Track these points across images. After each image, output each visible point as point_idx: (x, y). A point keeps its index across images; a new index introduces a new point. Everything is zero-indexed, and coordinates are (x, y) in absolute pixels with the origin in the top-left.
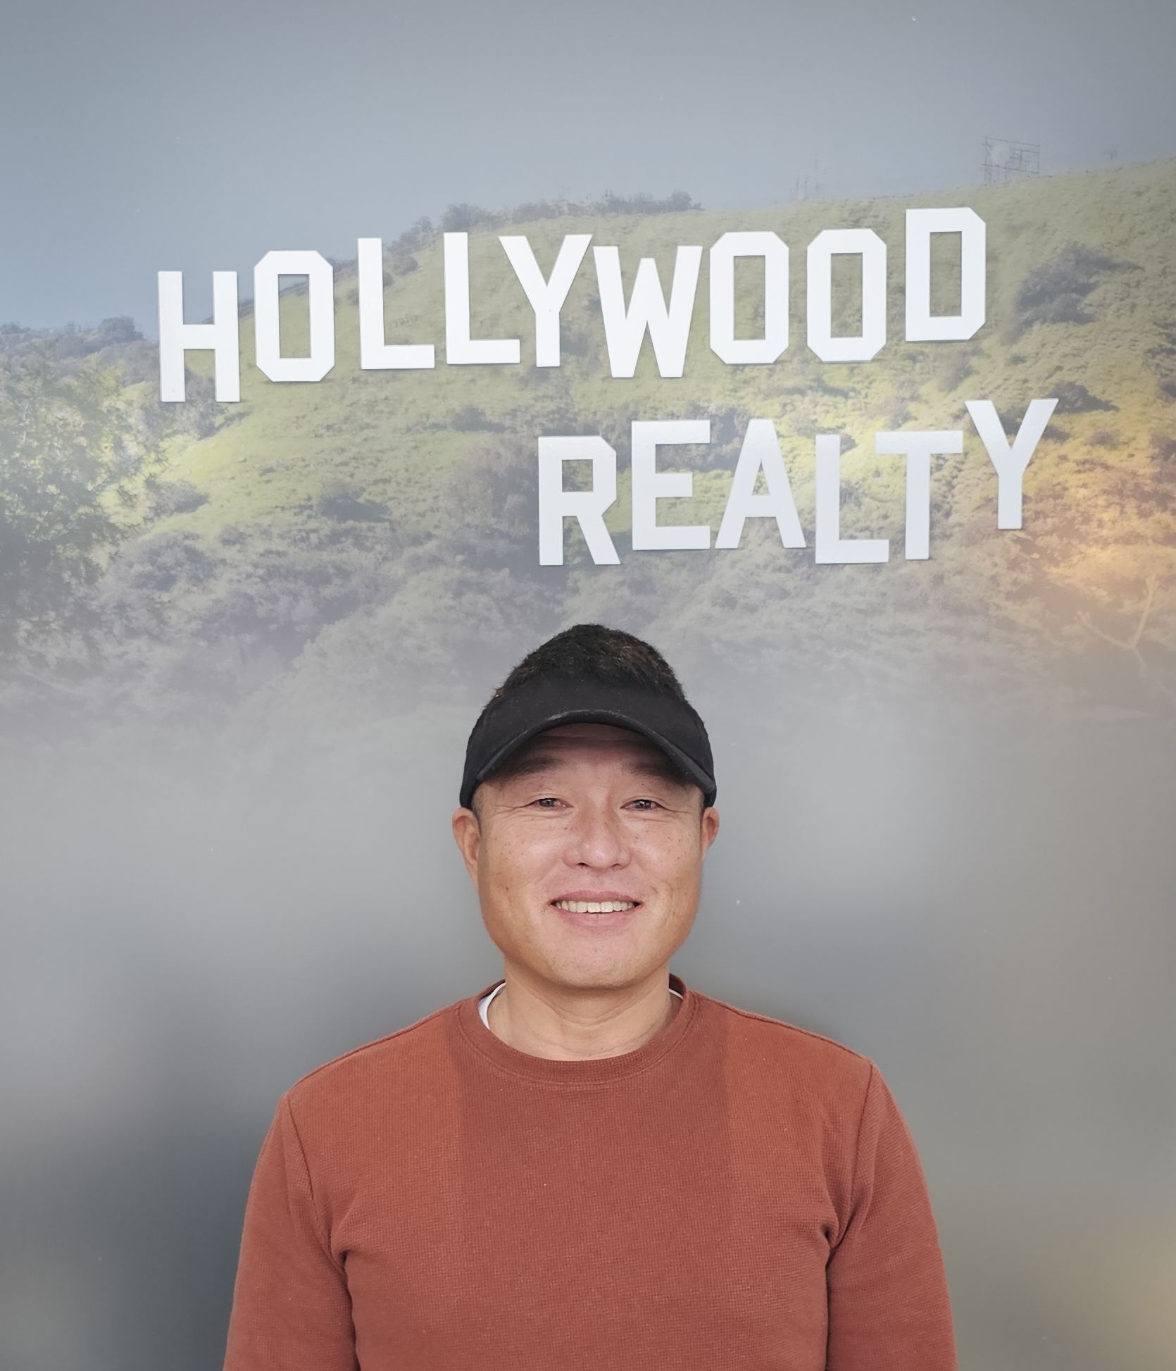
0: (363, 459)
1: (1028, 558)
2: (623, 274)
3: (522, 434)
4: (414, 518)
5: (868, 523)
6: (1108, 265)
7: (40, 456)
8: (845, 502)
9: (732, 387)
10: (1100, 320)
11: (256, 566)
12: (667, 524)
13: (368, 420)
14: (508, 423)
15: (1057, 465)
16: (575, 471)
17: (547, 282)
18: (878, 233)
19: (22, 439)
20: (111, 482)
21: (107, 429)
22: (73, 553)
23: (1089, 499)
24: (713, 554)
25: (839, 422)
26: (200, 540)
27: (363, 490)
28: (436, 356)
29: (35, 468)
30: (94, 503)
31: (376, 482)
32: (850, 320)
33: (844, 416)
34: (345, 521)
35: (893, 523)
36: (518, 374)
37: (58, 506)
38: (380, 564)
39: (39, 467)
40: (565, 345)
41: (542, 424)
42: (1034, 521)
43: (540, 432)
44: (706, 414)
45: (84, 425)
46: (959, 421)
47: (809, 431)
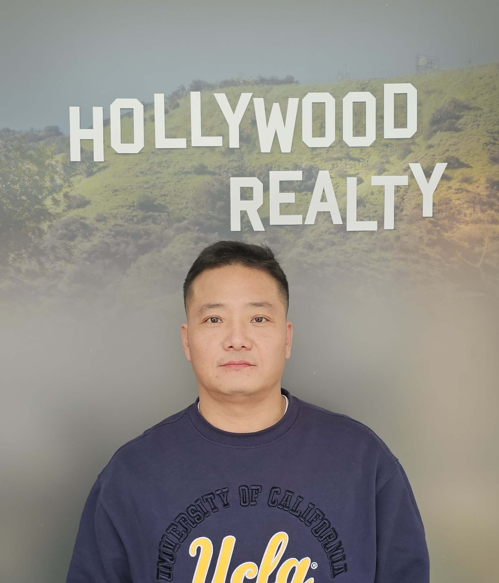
0: (156, 186)
1: (435, 229)
2: (266, 109)
3: (223, 176)
4: (178, 211)
5: (369, 214)
6: (468, 108)
7: (19, 184)
8: (359, 205)
9: (311, 157)
10: (464, 130)
11: (111, 231)
12: (284, 214)
13: (158, 170)
14: (217, 171)
15: (447, 191)
16: (246, 192)
17: (234, 113)
18: (372, 93)
19: (11, 176)
20: (49, 195)
21: (48, 173)
22: (33, 225)
23: (461, 205)
24: (303, 227)
25: (356, 172)
26: (87, 220)
27: (156, 199)
28: (187, 143)
29: (16, 189)
30: (42, 204)
31: (162, 196)
32: (361, 130)
33: (358, 170)
34: (148, 213)
35: (379, 214)
36: (221, 151)
37: (26, 205)
38: (163, 230)
39: (18, 188)
40: (241, 139)
41: (232, 172)
42: (438, 214)
43: (231, 175)
44: (301, 168)
45: (38, 171)
46: (406, 172)
47: (344, 176)
